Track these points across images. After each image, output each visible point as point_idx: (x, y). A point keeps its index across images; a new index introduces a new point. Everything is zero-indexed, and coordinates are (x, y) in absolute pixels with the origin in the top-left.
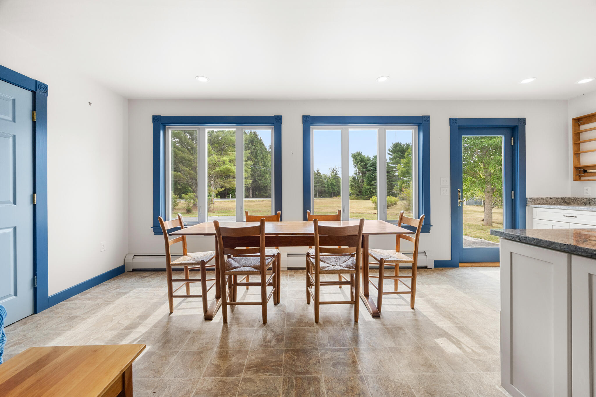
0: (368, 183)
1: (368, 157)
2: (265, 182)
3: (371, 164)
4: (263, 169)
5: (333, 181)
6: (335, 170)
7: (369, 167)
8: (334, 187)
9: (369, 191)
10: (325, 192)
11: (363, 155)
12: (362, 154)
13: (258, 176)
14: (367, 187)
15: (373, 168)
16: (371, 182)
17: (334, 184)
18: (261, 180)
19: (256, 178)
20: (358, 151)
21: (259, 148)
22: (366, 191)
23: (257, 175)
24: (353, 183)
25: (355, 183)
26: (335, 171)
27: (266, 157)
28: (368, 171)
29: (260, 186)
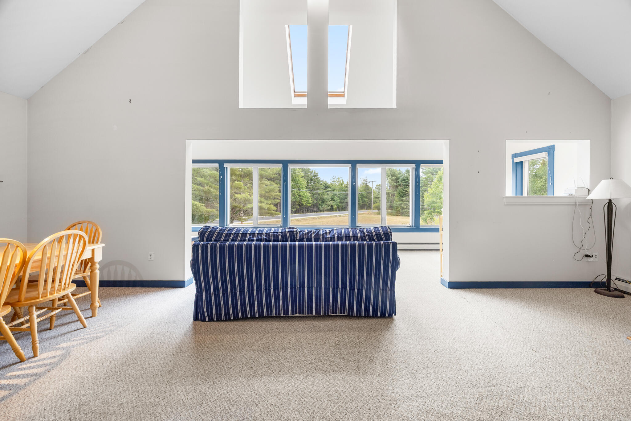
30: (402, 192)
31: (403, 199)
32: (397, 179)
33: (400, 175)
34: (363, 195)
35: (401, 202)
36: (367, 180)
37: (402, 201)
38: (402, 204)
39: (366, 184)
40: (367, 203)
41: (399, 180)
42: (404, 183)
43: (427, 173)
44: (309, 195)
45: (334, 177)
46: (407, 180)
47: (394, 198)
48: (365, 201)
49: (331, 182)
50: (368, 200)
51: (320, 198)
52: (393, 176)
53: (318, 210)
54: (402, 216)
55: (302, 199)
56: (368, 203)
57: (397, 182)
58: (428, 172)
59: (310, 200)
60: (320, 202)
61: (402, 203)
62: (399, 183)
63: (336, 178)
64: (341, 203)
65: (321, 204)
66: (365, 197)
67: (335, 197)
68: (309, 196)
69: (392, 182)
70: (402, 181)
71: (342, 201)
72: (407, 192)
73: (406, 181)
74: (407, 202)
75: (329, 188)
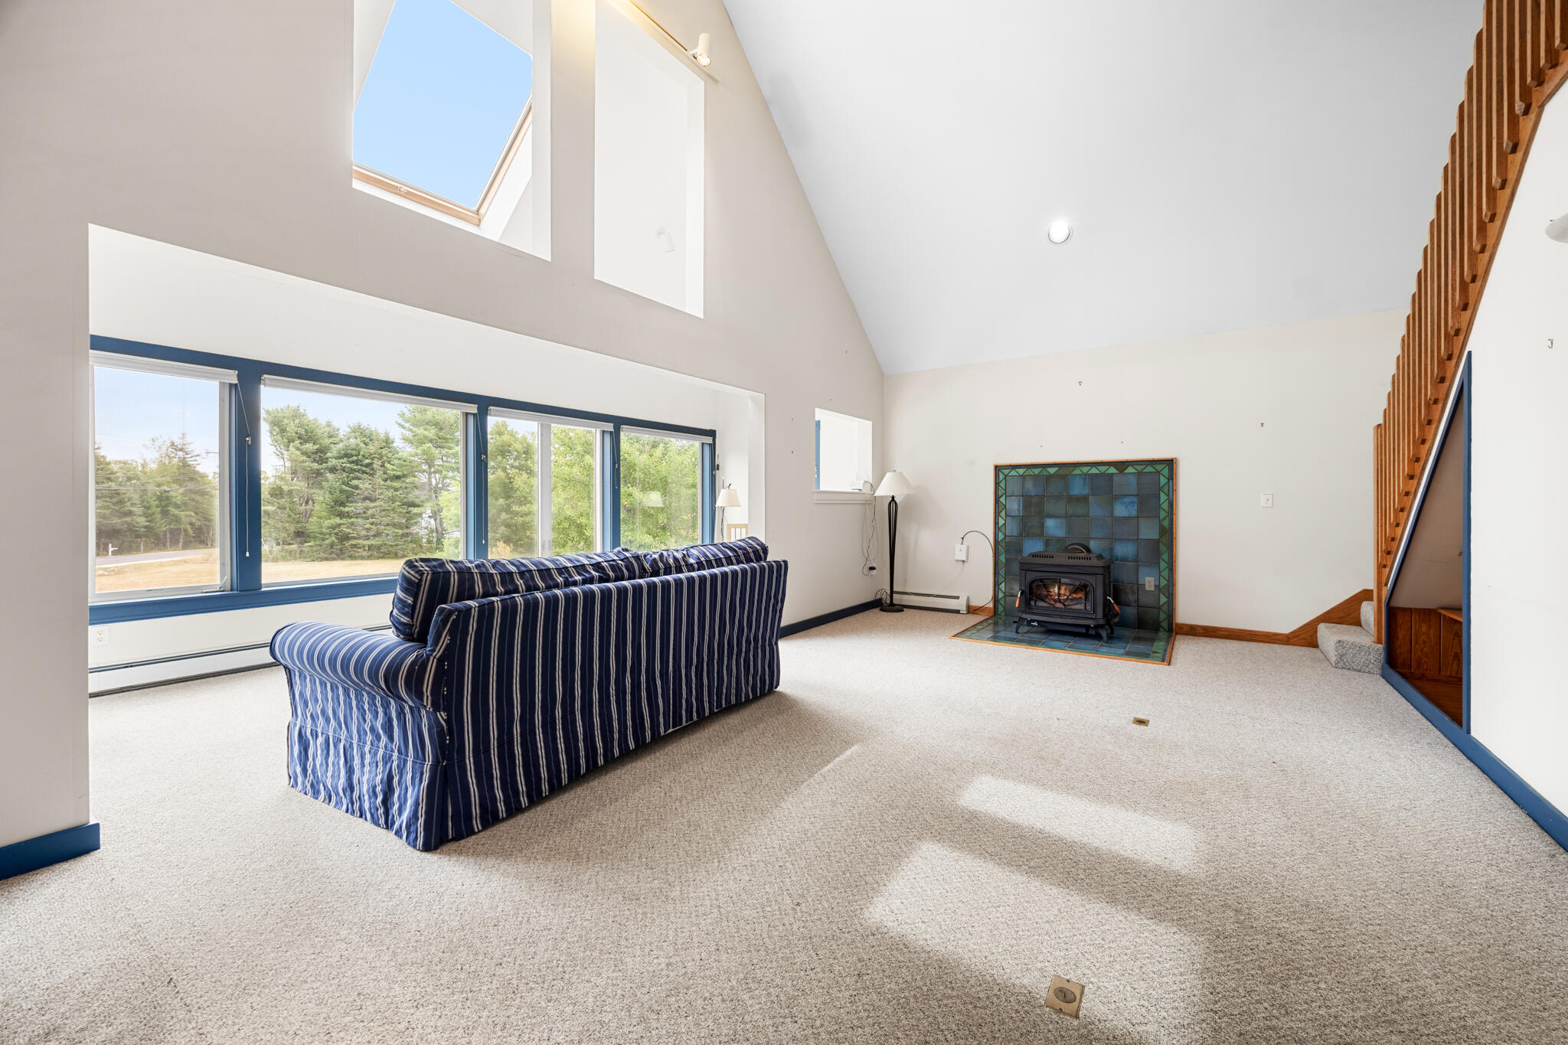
30: (342, 491)
31: (347, 509)
32: (322, 451)
33: (331, 440)
35: (338, 520)
36: (189, 448)
37: (341, 515)
38: (340, 524)
39: (183, 461)
40: (188, 527)
41: (329, 455)
42: (348, 465)
43: (422, 443)
47: (310, 506)
48: (177, 520)
50: (193, 514)
52: (306, 441)
54: (343, 559)
56: (191, 524)
57: (322, 461)
58: (422, 437)
61: (342, 522)
62: (330, 464)
66: (177, 506)
69: (304, 458)
70: (339, 458)
72: (357, 492)
73: (355, 458)
74: (357, 518)
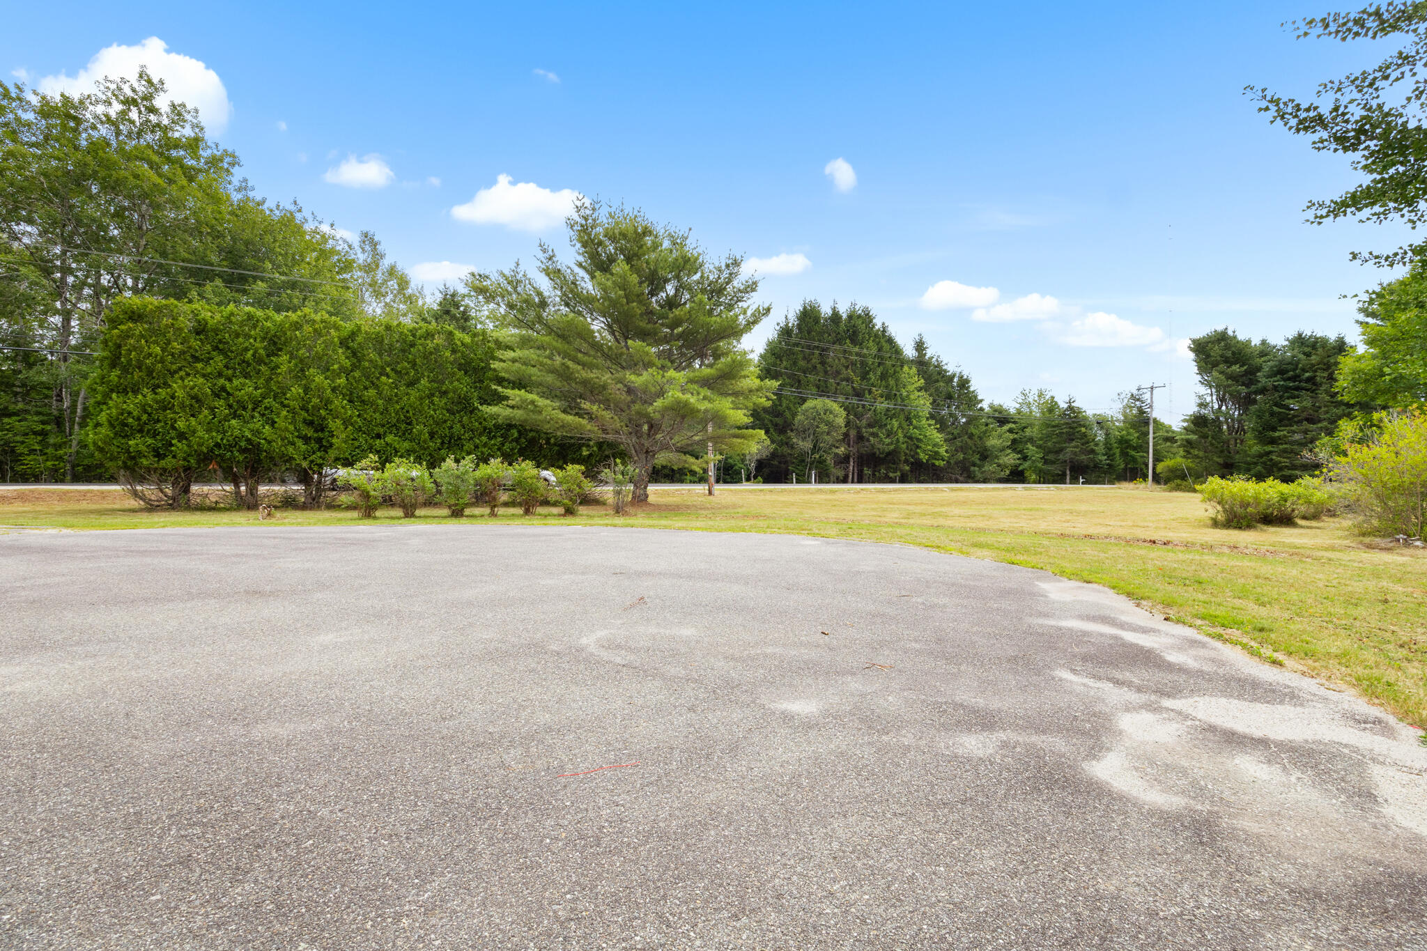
0: (1260, 432)
1: (1264, 342)
2: (888, 441)
3: (1272, 367)
4: (882, 405)
5: (1129, 434)
6: (1138, 400)
7: (1264, 380)
8: (1133, 453)
9: (1264, 463)
10: (1096, 466)
11: (1241, 337)
12: (1235, 337)
13: (870, 425)
14: (1257, 449)
15: (1285, 380)
16: (1274, 429)
17: (1134, 443)
18: (875, 435)
19: (864, 430)
20: (1220, 328)
21: (874, 351)
22: (1249, 464)
23: (864, 422)
24: (1193, 437)
25: (1205, 437)
26: (1137, 403)
27: (895, 372)
28: (1263, 391)
29: (874, 454)
34: (1127, 441)
44: (938, 437)
45: (1027, 392)
46: (1294, 370)
49: (1018, 406)
51: (974, 448)
53: (970, 478)
55: (918, 447)
59: (942, 451)
60: (976, 458)
63: (1032, 393)
64: (1046, 462)
65: (978, 462)
67: (1029, 446)
68: (938, 440)
71: (1051, 457)
75: (1009, 422)
